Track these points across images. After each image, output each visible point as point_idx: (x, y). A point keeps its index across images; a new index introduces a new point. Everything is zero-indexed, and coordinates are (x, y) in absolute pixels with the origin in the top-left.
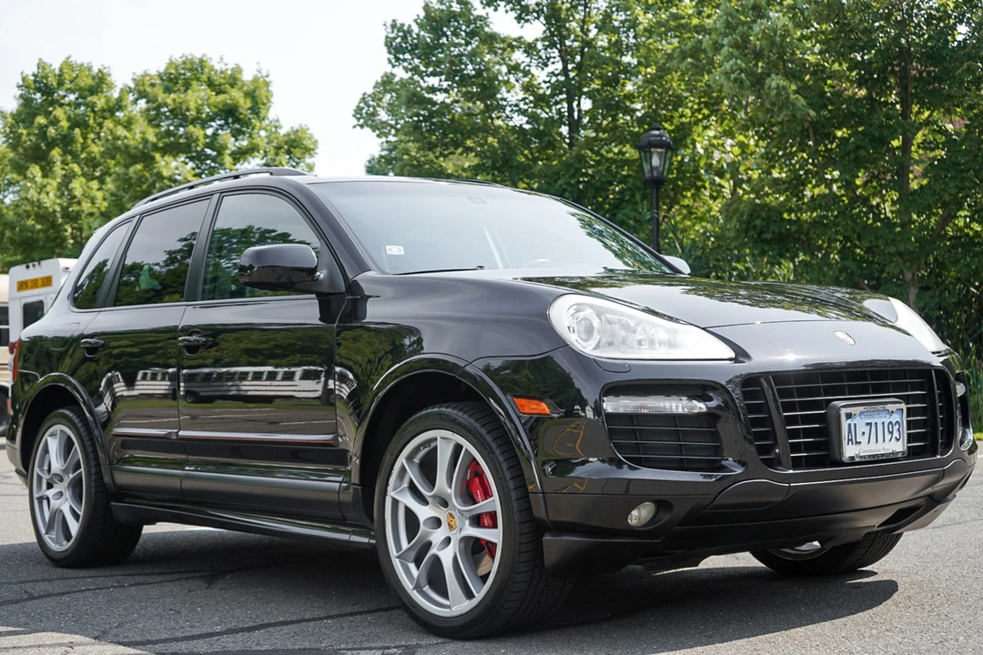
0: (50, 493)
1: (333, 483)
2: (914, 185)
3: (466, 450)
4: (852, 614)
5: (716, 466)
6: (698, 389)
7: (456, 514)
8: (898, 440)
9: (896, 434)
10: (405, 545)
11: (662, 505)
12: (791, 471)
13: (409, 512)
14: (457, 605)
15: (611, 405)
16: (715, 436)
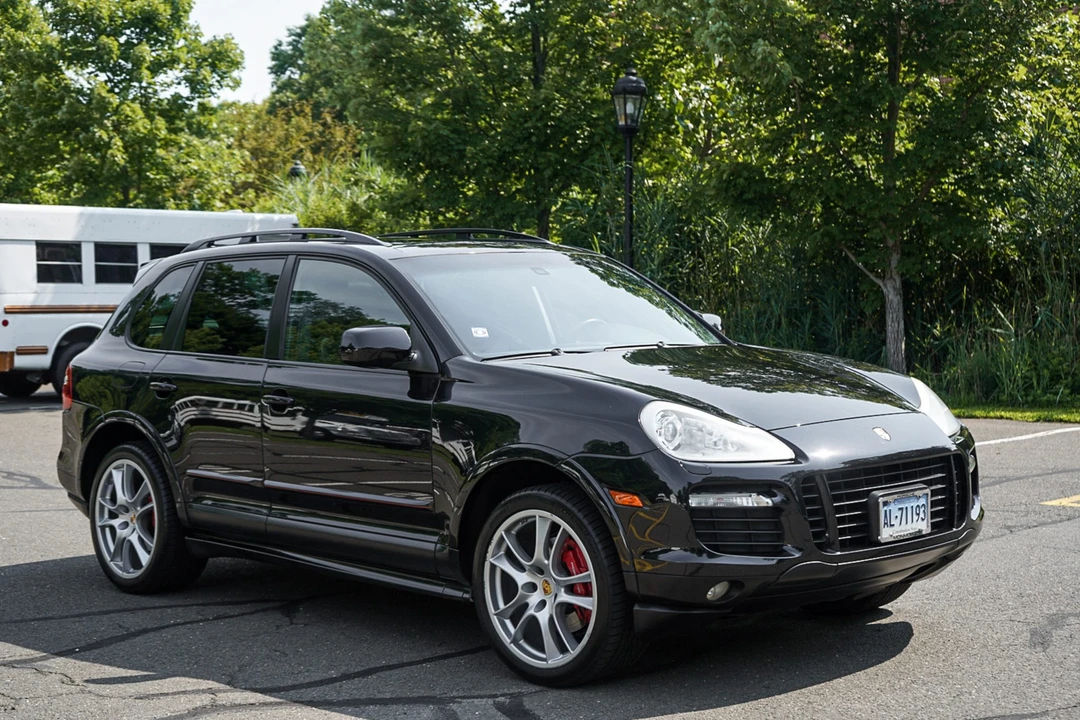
0: (116, 523)
1: (426, 543)
2: (899, 147)
3: (564, 529)
4: (881, 662)
5: (778, 551)
6: (765, 487)
7: (552, 583)
8: (923, 520)
9: (922, 515)
10: (502, 606)
11: (735, 584)
12: (839, 553)
13: (505, 575)
14: (554, 660)
15: (694, 501)
16: (778, 525)
